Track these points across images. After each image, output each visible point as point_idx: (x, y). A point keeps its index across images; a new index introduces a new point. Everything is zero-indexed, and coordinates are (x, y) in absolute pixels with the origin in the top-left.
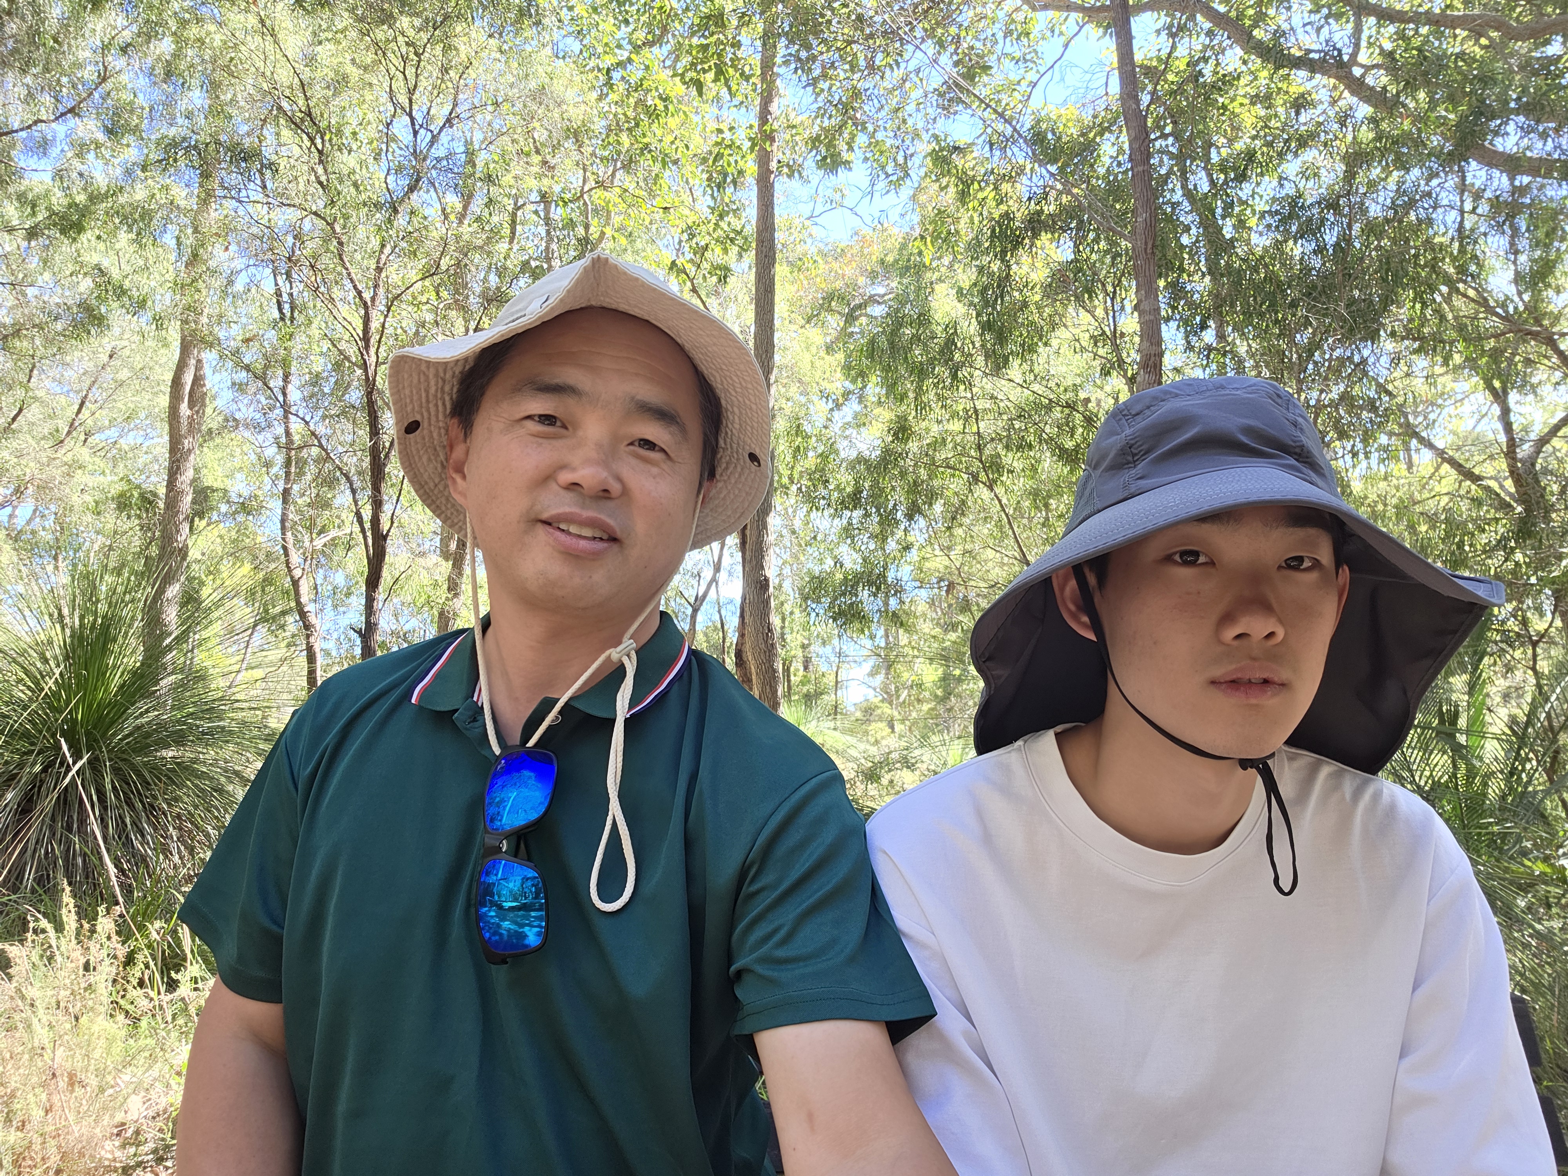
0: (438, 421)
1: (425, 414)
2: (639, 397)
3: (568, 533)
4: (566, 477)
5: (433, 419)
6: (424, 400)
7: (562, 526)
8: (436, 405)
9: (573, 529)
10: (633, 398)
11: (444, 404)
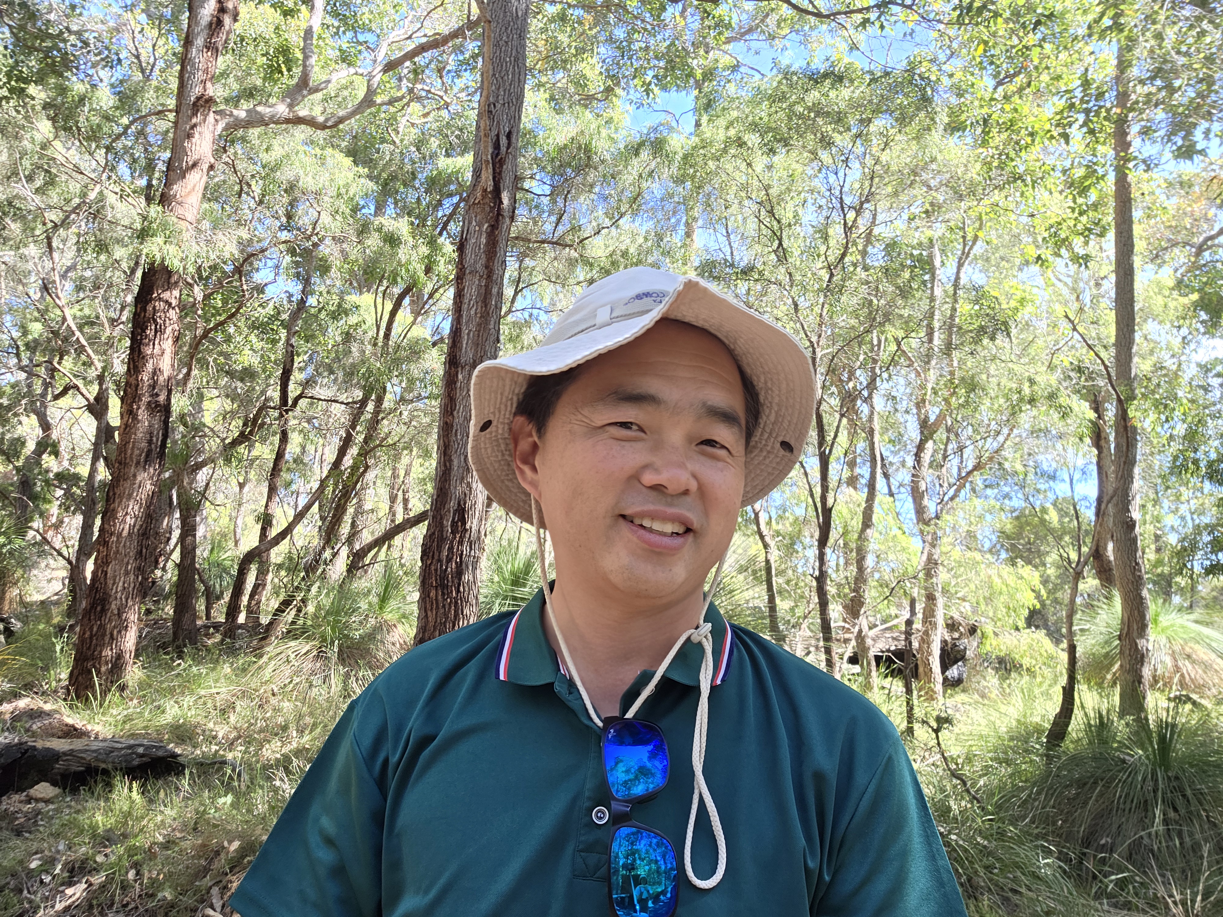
0: (505, 418)
1: (497, 414)
2: (709, 403)
3: (650, 530)
4: (649, 478)
7: (646, 523)
8: (506, 405)
9: (657, 526)
10: (704, 404)
11: (512, 404)
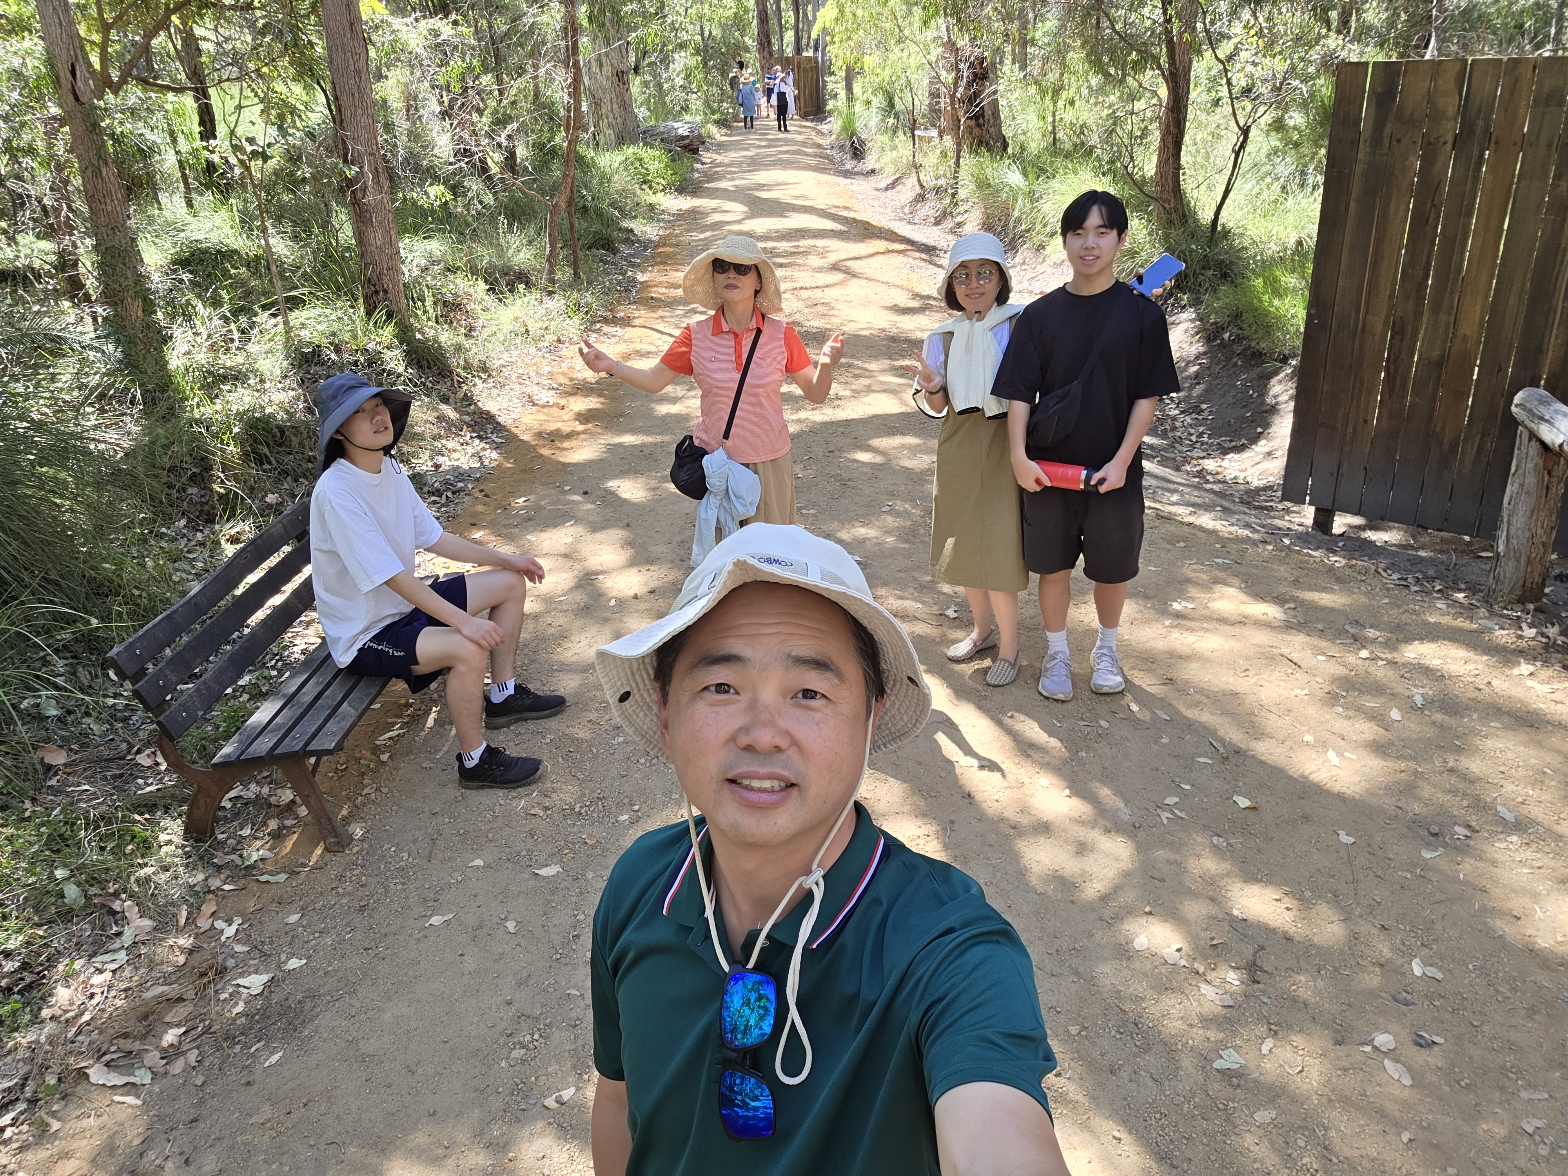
0: (645, 685)
1: (633, 685)
4: (745, 740)
5: (641, 686)
6: (629, 675)
8: (641, 675)
11: (647, 673)
